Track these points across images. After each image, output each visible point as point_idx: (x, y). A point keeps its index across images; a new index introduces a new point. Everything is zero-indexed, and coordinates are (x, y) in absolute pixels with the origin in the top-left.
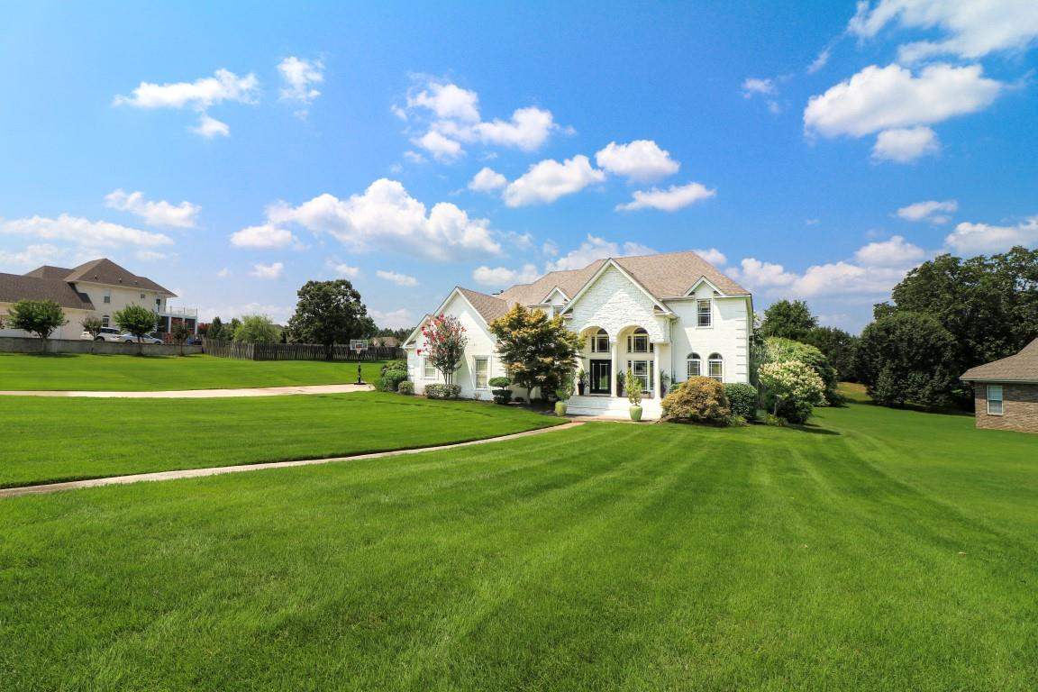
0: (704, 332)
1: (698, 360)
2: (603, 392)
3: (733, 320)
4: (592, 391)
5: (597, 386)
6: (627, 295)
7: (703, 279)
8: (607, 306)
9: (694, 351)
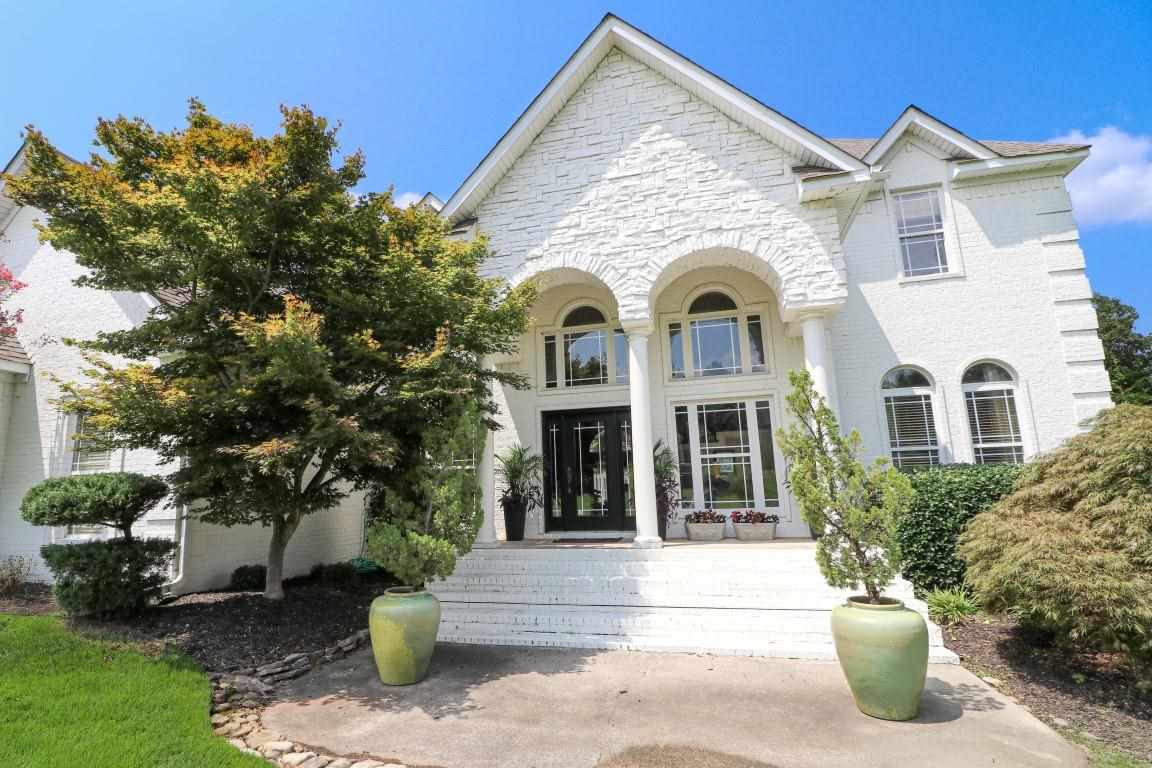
0: (927, 294)
1: (919, 391)
2: (592, 523)
3: (1033, 244)
4: (551, 524)
5: (569, 505)
6: (681, 144)
7: (914, 117)
8: (606, 189)
9: (908, 359)
